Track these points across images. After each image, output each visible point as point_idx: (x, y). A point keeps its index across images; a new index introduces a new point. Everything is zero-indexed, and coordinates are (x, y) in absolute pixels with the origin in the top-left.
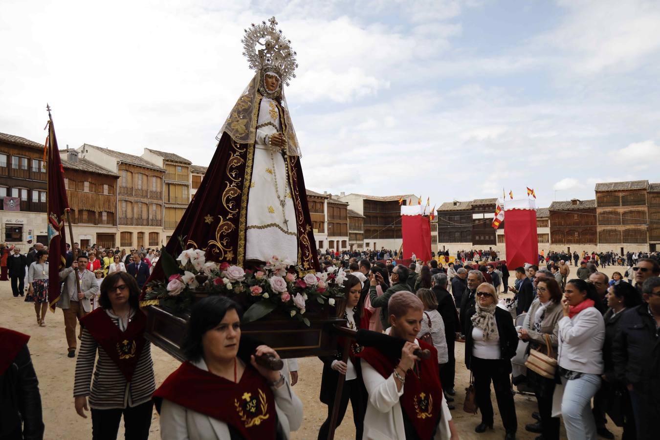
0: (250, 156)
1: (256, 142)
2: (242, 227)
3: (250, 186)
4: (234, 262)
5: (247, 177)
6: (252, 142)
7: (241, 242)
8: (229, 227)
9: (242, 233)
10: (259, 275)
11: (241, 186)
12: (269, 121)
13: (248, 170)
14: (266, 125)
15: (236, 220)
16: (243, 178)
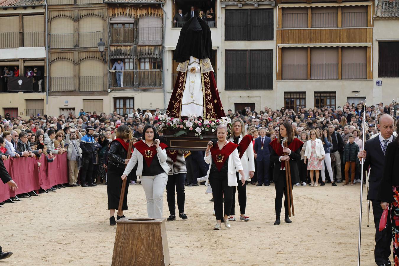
0: (185, 77)
1: (187, 71)
2: (181, 104)
3: (184, 89)
4: (178, 117)
5: (184, 85)
6: (185, 72)
7: (180, 110)
8: (178, 104)
9: (181, 107)
10: (185, 121)
11: (182, 90)
12: (194, 61)
13: (184, 83)
14: (193, 63)
15: (179, 102)
16: (183, 86)
